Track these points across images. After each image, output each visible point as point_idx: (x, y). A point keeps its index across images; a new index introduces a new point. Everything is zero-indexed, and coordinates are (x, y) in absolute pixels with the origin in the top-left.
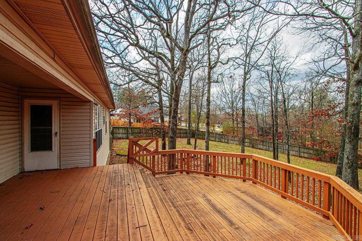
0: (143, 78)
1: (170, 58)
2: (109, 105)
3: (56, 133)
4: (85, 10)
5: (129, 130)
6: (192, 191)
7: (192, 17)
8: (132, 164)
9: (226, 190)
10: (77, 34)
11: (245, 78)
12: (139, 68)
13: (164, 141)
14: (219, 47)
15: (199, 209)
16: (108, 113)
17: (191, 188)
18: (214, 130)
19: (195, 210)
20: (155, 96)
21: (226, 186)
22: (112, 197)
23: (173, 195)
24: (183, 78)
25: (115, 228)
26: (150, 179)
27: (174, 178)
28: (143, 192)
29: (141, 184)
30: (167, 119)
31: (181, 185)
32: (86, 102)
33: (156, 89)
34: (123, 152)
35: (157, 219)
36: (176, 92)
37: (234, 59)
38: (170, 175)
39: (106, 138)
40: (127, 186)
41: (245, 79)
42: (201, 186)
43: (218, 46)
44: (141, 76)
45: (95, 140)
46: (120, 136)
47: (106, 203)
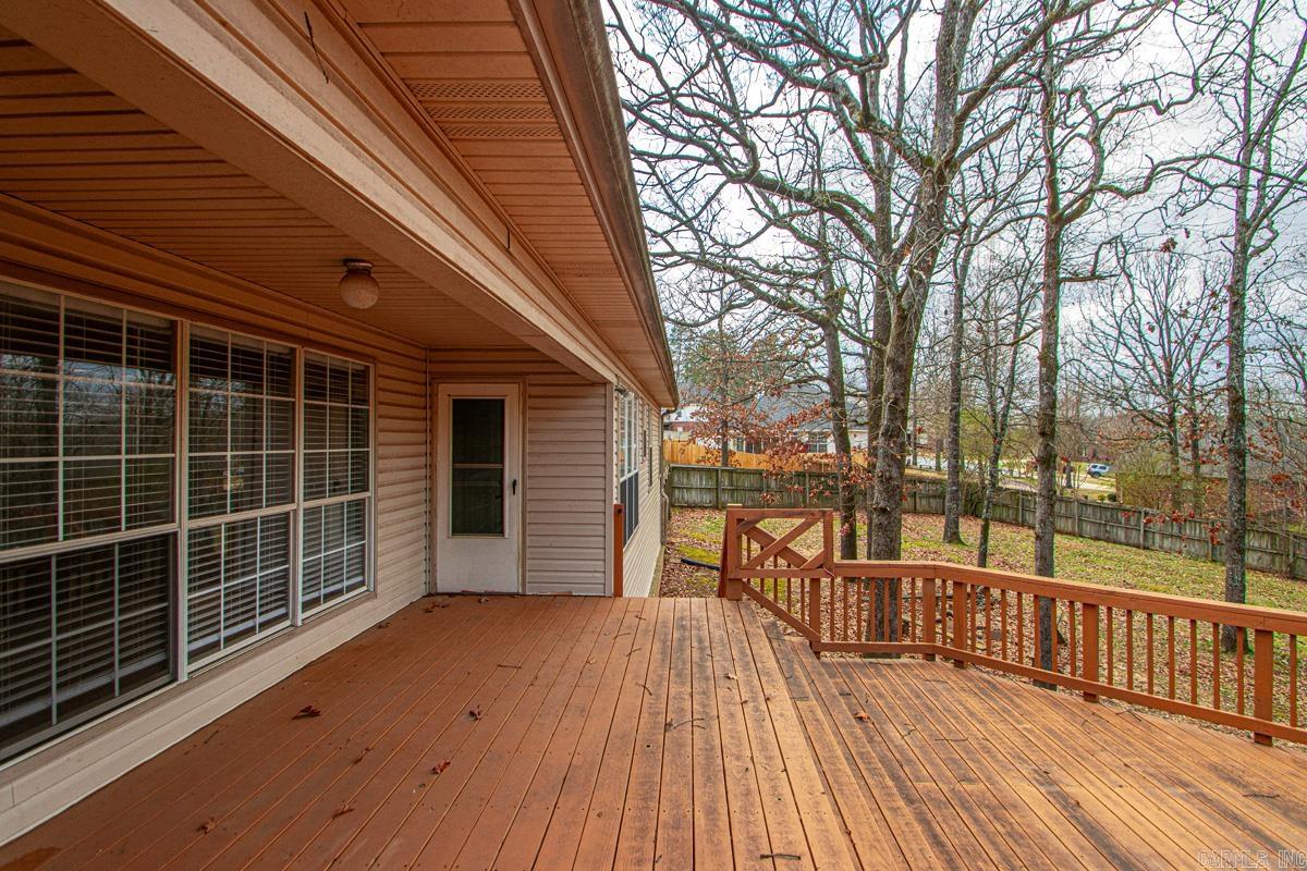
0: (773, 293)
1: (872, 207)
2: (661, 394)
3: (515, 483)
4: (594, 62)
5: (721, 482)
6: (984, 748)
7: (967, 26)
8: (737, 600)
9: (1157, 767)
10: (572, 157)
11: (1245, 247)
12: (755, 258)
13: (851, 525)
14: (1098, 126)
15: (1021, 830)
16: (655, 421)
17: (975, 728)
18: (1069, 486)
19: (1002, 831)
20: (817, 357)
21: (1161, 750)
22: (673, 716)
23: (896, 746)
24: (931, 275)
25: (686, 837)
26: (803, 666)
27: (898, 675)
28: (782, 715)
29: (772, 682)
30: (859, 439)
31: (930, 710)
32: (593, 384)
33: (820, 330)
34: (703, 554)
35: (841, 841)
36: (899, 335)
37: (1184, 166)
38: (881, 660)
39: (650, 503)
40: (723, 683)
41: (1242, 254)
42: (1025, 729)
43: (1096, 120)
44: (764, 288)
45: (619, 511)
46: (693, 497)
47: (654, 734)
